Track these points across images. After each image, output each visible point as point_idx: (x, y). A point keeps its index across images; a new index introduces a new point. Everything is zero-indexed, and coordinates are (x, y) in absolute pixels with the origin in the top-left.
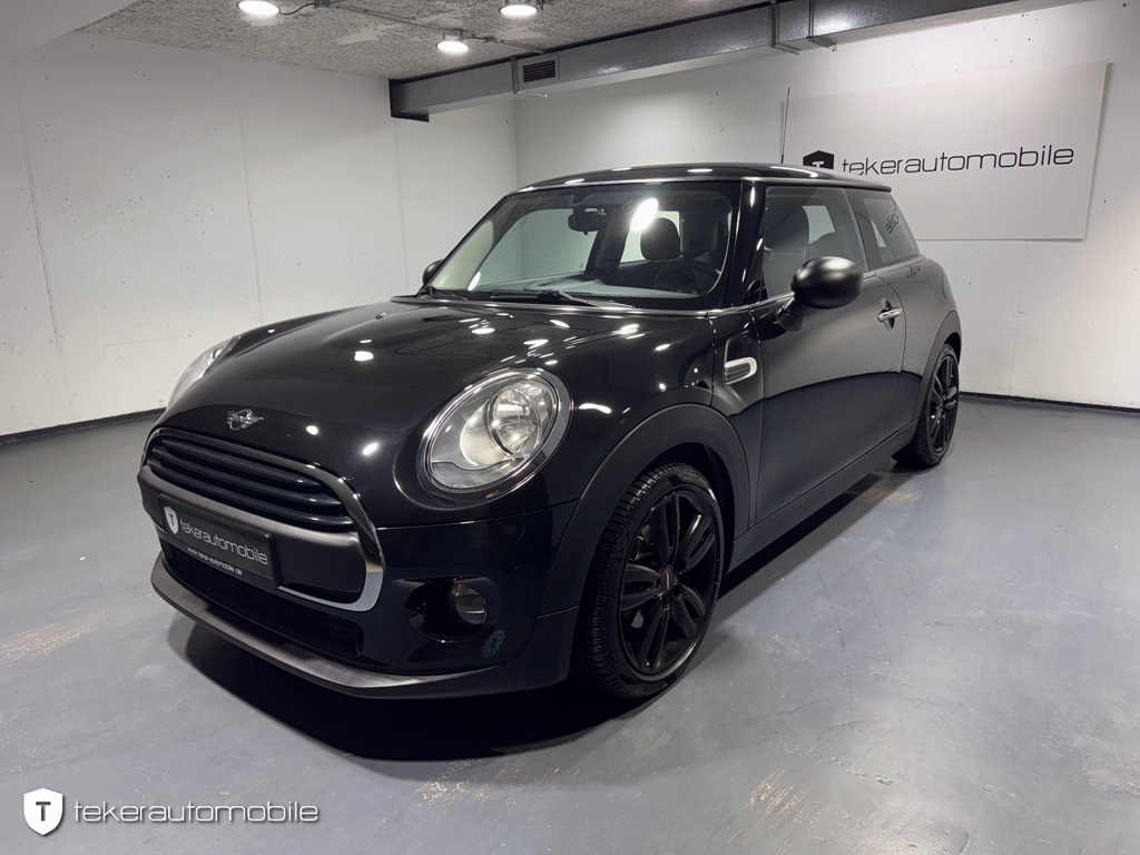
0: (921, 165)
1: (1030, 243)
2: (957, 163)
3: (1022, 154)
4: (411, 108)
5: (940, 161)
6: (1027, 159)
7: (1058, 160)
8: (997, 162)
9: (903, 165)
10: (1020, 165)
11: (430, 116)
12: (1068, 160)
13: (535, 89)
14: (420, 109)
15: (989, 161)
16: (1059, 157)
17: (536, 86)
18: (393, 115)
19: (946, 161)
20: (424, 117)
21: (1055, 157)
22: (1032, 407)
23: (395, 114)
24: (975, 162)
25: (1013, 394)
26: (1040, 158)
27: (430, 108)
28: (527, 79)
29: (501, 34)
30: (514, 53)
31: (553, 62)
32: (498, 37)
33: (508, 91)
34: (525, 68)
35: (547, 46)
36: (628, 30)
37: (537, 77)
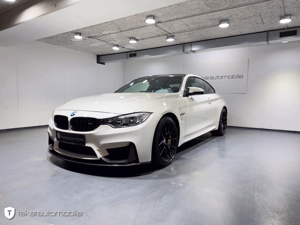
0: (213, 78)
4: (101, 61)
5: (217, 77)
6: (234, 77)
8: (228, 77)
9: (209, 78)
11: (105, 64)
12: (242, 77)
13: (132, 59)
15: (227, 77)
16: (240, 77)
18: (97, 63)
20: (104, 64)
24: (224, 77)
25: (234, 126)
26: (237, 77)
27: (105, 62)
28: (130, 57)
29: (126, 47)
30: (127, 51)
31: (136, 53)
32: (125, 47)
33: (125, 59)
34: (130, 54)
35: (135, 50)
36: (153, 47)
37: (132, 56)
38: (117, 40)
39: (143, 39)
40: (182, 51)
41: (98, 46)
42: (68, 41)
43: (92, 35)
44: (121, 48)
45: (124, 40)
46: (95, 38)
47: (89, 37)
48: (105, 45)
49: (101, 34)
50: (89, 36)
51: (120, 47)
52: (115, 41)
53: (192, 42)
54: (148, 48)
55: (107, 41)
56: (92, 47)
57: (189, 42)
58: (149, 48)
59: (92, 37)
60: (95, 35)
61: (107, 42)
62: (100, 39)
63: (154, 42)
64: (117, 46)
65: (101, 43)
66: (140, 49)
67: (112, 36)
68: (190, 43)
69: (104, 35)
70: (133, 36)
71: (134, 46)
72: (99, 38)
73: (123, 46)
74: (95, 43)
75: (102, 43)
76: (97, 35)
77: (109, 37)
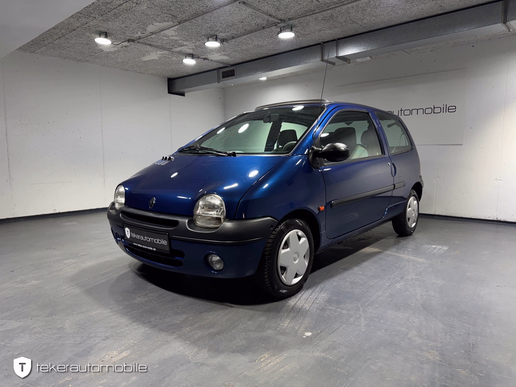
1: (440, 146)
2: (407, 112)
3: (434, 108)
4: (177, 90)
5: (400, 112)
6: (437, 110)
7: (450, 111)
8: (424, 112)
10: (434, 113)
11: (185, 94)
12: (454, 110)
13: (227, 81)
14: (182, 90)
15: (420, 111)
16: (450, 109)
17: (227, 80)
18: (169, 93)
19: (403, 112)
20: (183, 94)
21: (448, 109)
22: (446, 220)
23: (170, 92)
24: (415, 112)
25: (437, 214)
26: (442, 110)
27: (185, 90)
28: (223, 77)
29: (210, 57)
30: (218, 66)
31: (234, 70)
32: (210, 59)
33: (216, 82)
34: (223, 73)
35: (231, 63)
36: (264, 56)
37: (228, 76)
38: (185, 43)
39: (233, 38)
40: (319, 59)
41: (158, 58)
42: (97, 52)
43: (129, 35)
44: (203, 60)
45: (198, 43)
46: (142, 43)
47: (129, 41)
48: (170, 57)
49: (147, 33)
50: (128, 38)
51: (199, 57)
52: (183, 47)
53: (339, 39)
54: (254, 58)
55: (168, 47)
56: (149, 61)
57: (332, 39)
58: (257, 57)
59: (133, 41)
60: (137, 35)
61: (169, 50)
62: (151, 43)
63: (260, 43)
64: (192, 56)
65: (159, 52)
66: (241, 61)
67: (170, 35)
68: (335, 40)
69: (153, 33)
70: (212, 33)
71: (225, 55)
72: (149, 42)
73: (204, 57)
74: (148, 52)
75: (163, 52)
76: (139, 34)
77: (166, 38)
